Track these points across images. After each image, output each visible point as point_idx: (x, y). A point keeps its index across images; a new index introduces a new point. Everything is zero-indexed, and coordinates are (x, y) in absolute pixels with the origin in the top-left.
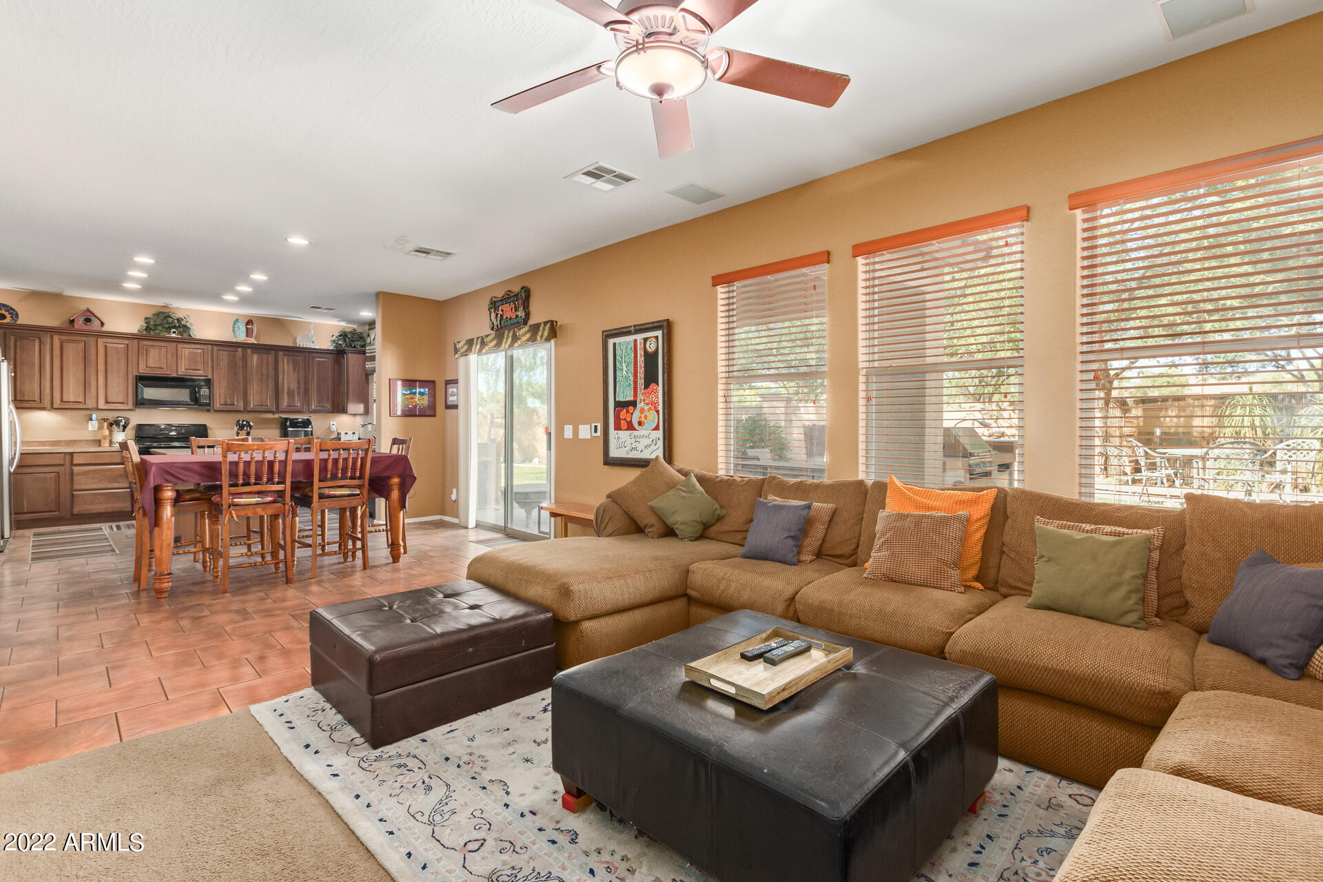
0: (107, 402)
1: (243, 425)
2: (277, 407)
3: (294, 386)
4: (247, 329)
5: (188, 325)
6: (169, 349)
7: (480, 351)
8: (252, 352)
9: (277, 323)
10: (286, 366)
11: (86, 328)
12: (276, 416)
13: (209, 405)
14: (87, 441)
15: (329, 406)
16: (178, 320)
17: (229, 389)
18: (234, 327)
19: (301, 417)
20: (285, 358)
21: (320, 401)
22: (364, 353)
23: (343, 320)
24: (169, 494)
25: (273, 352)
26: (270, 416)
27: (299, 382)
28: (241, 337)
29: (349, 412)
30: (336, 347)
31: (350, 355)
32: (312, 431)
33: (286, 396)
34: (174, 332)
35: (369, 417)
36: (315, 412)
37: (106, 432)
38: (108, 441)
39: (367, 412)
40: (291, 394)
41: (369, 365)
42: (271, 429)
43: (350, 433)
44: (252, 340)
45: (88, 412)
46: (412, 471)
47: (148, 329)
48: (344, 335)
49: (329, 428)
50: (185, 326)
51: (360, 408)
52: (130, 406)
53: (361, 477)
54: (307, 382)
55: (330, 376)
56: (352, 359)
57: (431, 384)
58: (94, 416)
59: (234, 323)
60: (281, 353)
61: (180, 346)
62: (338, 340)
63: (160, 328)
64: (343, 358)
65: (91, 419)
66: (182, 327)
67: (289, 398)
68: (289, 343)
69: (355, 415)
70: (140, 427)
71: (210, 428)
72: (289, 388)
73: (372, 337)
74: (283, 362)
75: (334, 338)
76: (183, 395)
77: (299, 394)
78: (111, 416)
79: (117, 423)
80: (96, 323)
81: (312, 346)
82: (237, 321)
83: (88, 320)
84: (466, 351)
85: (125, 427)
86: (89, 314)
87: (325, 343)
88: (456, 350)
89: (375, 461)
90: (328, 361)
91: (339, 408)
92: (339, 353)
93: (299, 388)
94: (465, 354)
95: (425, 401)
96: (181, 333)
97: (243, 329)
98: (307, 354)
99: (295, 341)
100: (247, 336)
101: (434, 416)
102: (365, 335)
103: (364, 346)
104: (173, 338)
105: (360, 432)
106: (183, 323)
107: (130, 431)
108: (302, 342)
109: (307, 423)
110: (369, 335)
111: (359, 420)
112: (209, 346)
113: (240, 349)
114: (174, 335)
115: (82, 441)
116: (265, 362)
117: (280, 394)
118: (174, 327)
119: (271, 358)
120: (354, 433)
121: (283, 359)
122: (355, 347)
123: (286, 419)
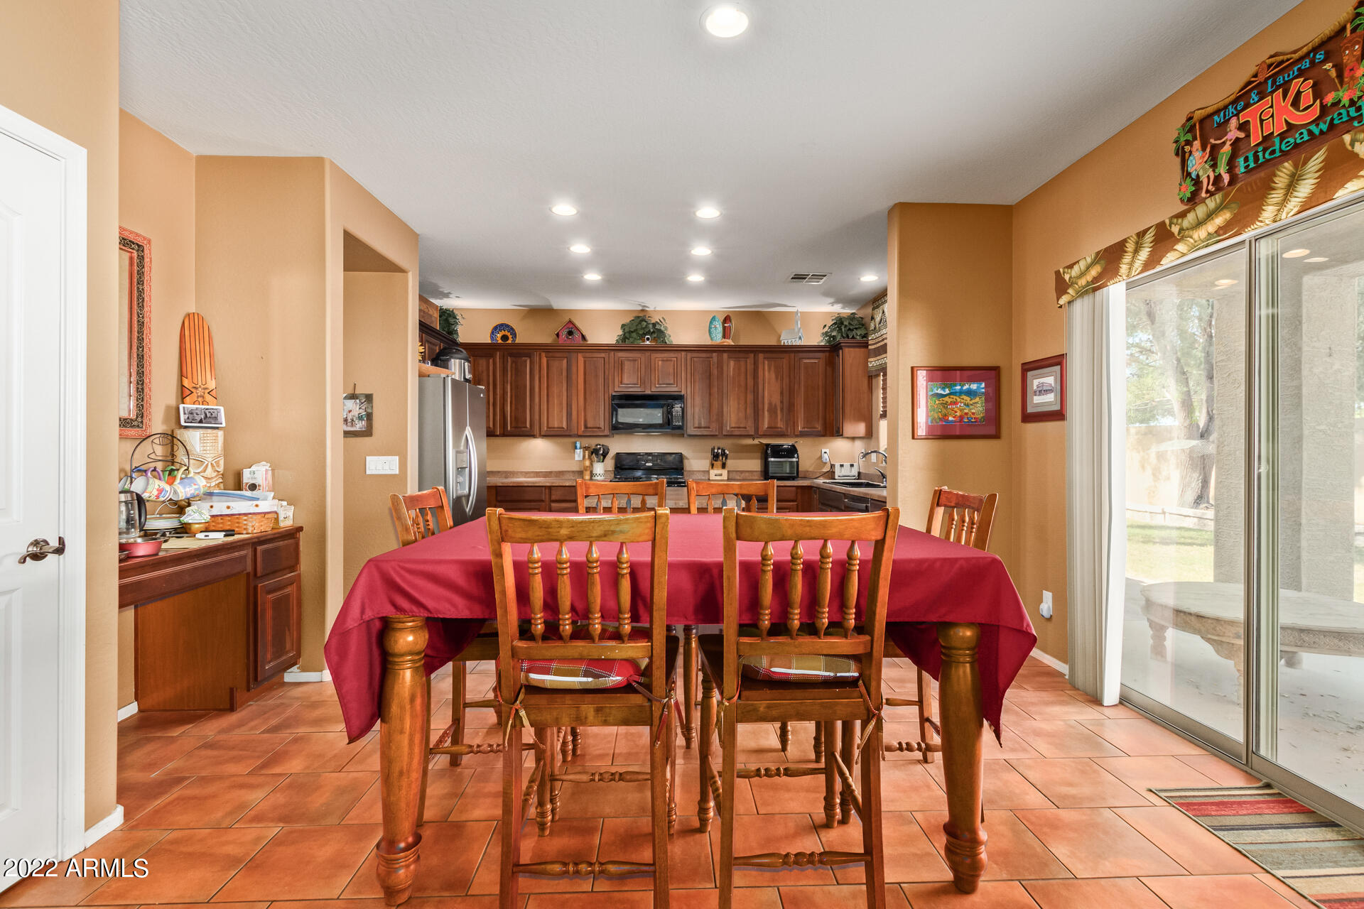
0: (586, 427)
1: (718, 454)
2: (757, 429)
3: (776, 399)
4: (724, 328)
5: (662, 328)
6: (643, 359)
7: (1151, 263)
8: (729, 358)
9: (758, 317)
10: (768, 375)
11: (568, 342)
12: (756, 442)
13: (680, 428)
14: (573, 472)
15: (819, 427)
16: (654, 325)
17: (703, 407)
18: (710, 328)
19: (786, 443)
20: (766, 362)
21: (808, 421)
22: (866, 345)
23: (838, 301)
24: (409, 639)
25: (752, 355)
26: (749, 441)
27: (782, 393)
28: (718, 339)
29: (845, 435)
30: (829, 341)
31: (846, 350)
32: (797, 462)
33: (766, 413)
34: (648, 339)
35: (873, 442)
36: (802, 435)
37: (587, 463)
38: (588, 473)
39: (870, 434)
40: (772, 410)
41: (873, 363)
42: (752, 458)
43: (847, 465)
44: (729, 342)
45: (573, 440)
46: (1021, 617)
47: (624, 338)
48: (839, 322)
49: (821, 457)
50: (660, 331)
51: (861, 429)
52: (607, 432)
53: (863, 628)
54: (791, 392)
55: (820, 384)
56: (850, 356)
57: (991, 374)
58: (578, 445)
59: (711, 323)
60: (761, 356)
61: (654, 355)
62: (831, 331)
63: (634, 335)
64: (838, 356)
65: (576, 448)
66: (657, 332)
67: (770, 416)
68: (773, 342)
69: (853, 439)
70: (618, 457)
71: (687, 458)
72: (770, 404)
73: (878, 319)
74: (764, 370)
75: (826, 329)
76: (656, 416)
77: (782, 409)
78: (593, 442)
79: (595, 452)
80: (577, 335)
81: (798, 343)
82: (713, 319)
83: (570, 333)
84: (1095, 280)
85: (604, 455)
86: (571, 326)
87: (815, 338)
88: (1062, 286)
89: (903, 574)
90: (817, 361)
91: (832, 430)
92: (832, 349)
93: (782, 402)
94: (1095, 287)
95: (978, 408)
96: (655, 339)
97: (720, 329)
98: (792, 355)
99: (779, 340)
100: (724, 336)
101: (997, 436)
102: (867, 320)
103: (865, 336)
104: (648, 346)
105: (860, 466)
106: (658, 327)
107: (610, 463)
108: (787, 339)
109: (792, 451)
110: (873, 318)
111: (859, 447)
112: (683, 353)
113: (714, 354)
114: (648, 343)
115: (569, 472)
116: (743, 370)
117: (760, 413)
118: (649, 333)
119: (750, 361)
120: (852, 466)
121: (764, 363)
122: (853, 337)
123: (767, 445)
